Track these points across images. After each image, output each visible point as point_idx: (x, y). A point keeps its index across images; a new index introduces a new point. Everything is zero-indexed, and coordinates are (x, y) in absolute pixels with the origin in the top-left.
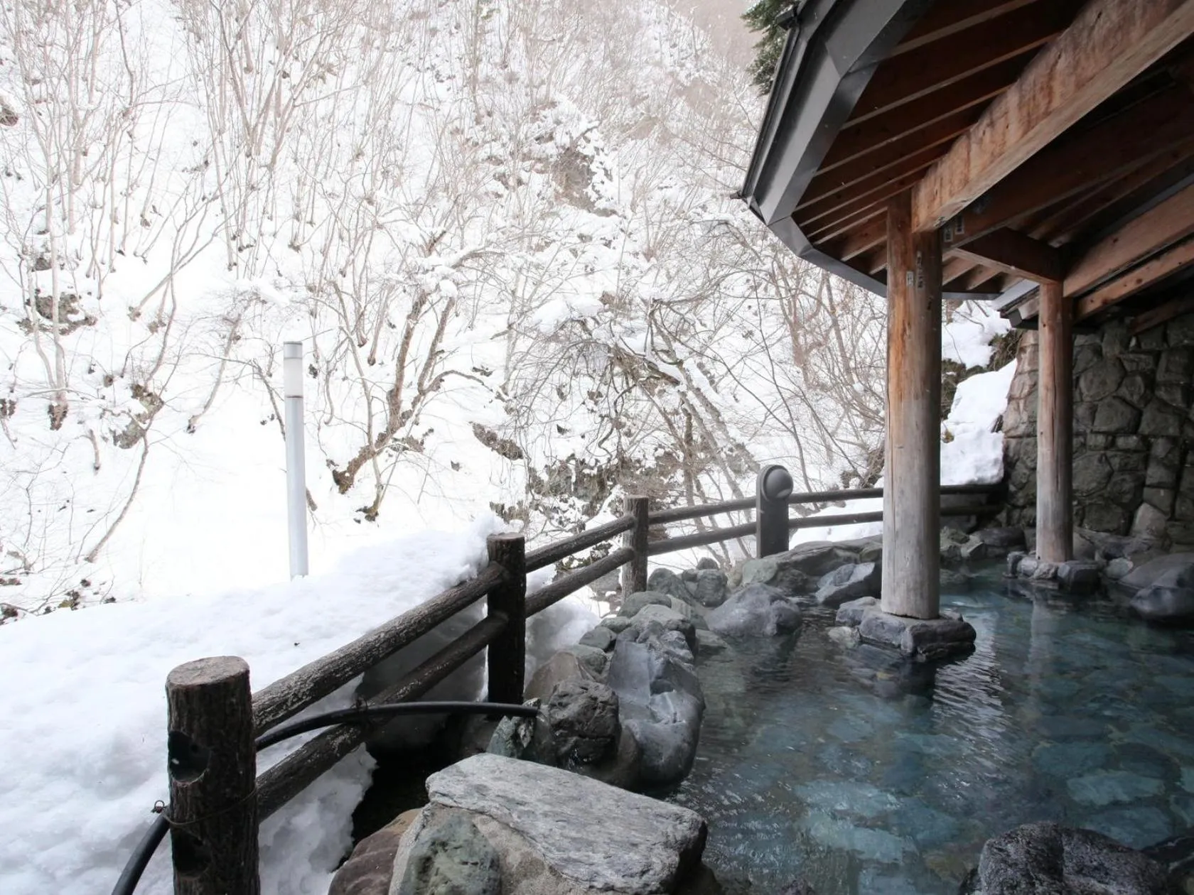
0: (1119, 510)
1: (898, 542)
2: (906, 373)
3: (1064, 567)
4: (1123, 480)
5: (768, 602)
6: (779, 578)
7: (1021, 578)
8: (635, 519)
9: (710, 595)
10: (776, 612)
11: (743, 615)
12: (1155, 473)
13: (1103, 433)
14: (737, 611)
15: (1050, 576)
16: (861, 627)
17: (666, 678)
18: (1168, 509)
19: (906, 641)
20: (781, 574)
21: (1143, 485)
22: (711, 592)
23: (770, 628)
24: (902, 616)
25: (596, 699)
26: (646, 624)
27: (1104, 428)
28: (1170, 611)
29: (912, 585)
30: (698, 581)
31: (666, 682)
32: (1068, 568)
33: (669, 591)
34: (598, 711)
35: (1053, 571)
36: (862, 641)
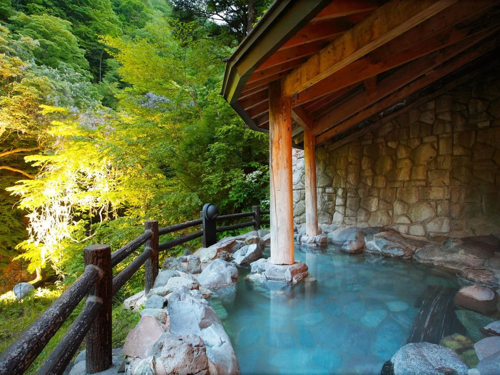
0: (329, 215)
1: (279, 232)
2: (280, 158)
3: (318, 238)
4: (329, 204)
5: (224, 267)
6: (218, 255)
7: (303, 243)
8: (153, 233)
9: (194, 268)
10: (230, 272)
11: (215, 275)
12: (339, 201)
13: (321, 187)
14: (212, 274)
15: (313, 241)
16: (266, 272)
17: (207, 319)
18: (344, 213)
19: (288, 275)
20: (218, 253)
21: (335, 205)
22: (195, 266)
23: (229, 280)
24: (282, 265)
25: (191, 345)
26: (180, 289)
27: (321, 186)
28: (356, 249)
29: (285, 250)
30: (188, 262)
31: (207, 320)
32: (319, 238)
33: (177, 269)
34: (195, 353)
35: (314, 239)
36: (268, 279)
